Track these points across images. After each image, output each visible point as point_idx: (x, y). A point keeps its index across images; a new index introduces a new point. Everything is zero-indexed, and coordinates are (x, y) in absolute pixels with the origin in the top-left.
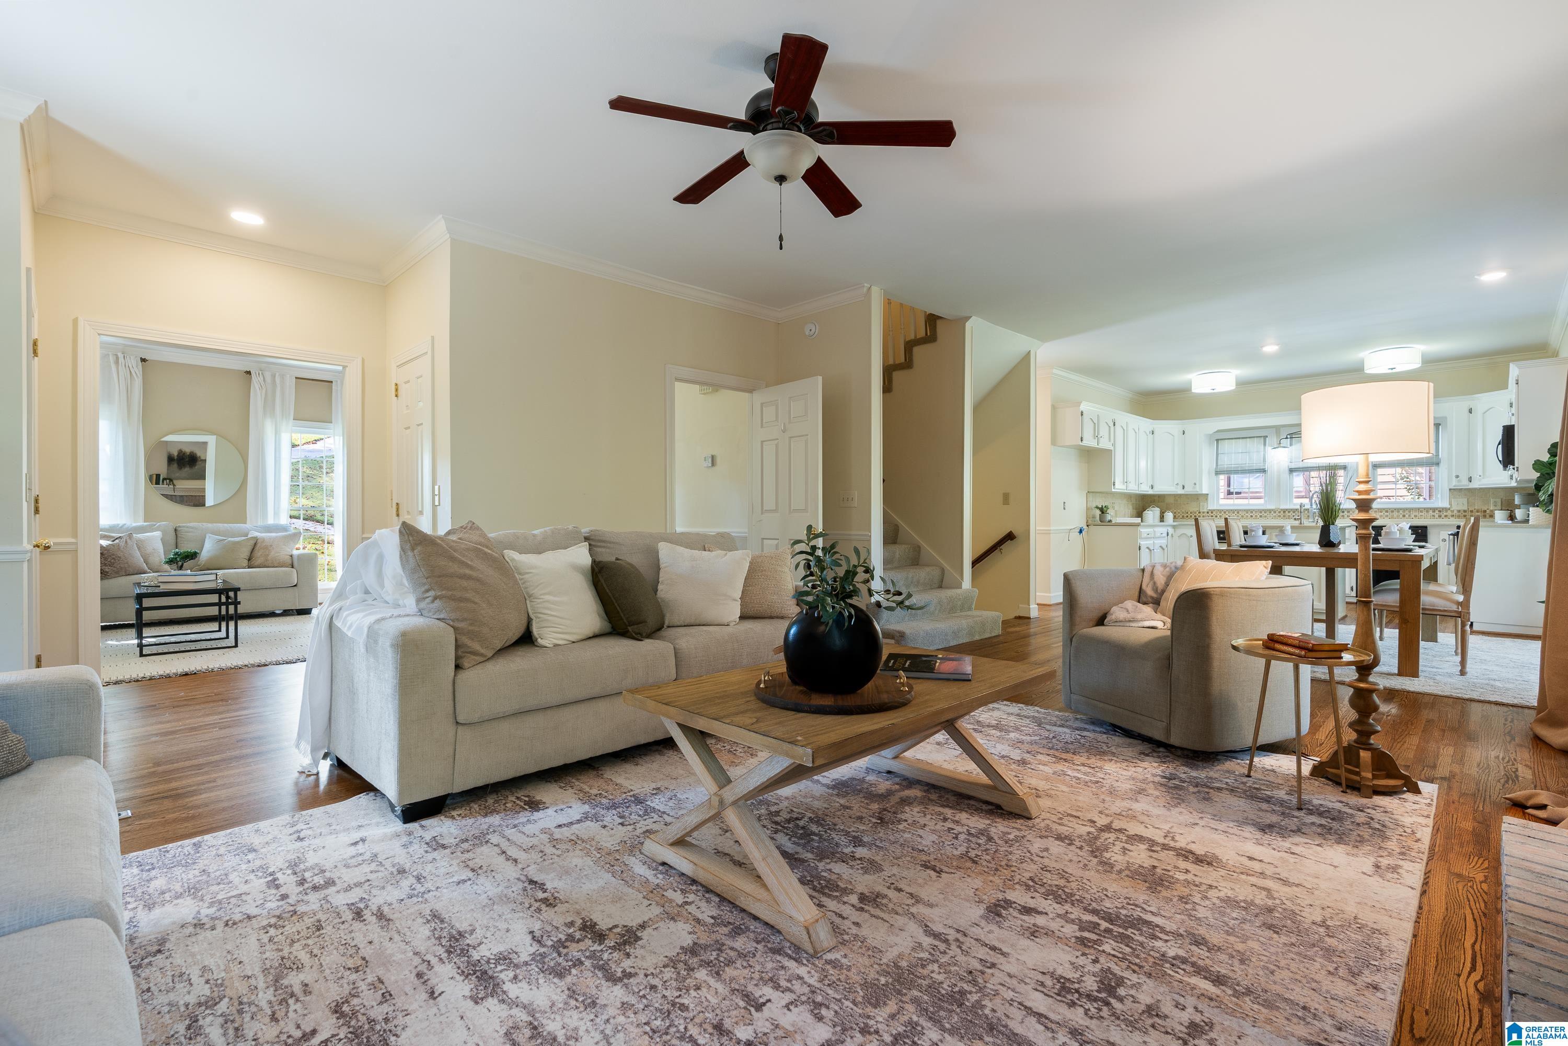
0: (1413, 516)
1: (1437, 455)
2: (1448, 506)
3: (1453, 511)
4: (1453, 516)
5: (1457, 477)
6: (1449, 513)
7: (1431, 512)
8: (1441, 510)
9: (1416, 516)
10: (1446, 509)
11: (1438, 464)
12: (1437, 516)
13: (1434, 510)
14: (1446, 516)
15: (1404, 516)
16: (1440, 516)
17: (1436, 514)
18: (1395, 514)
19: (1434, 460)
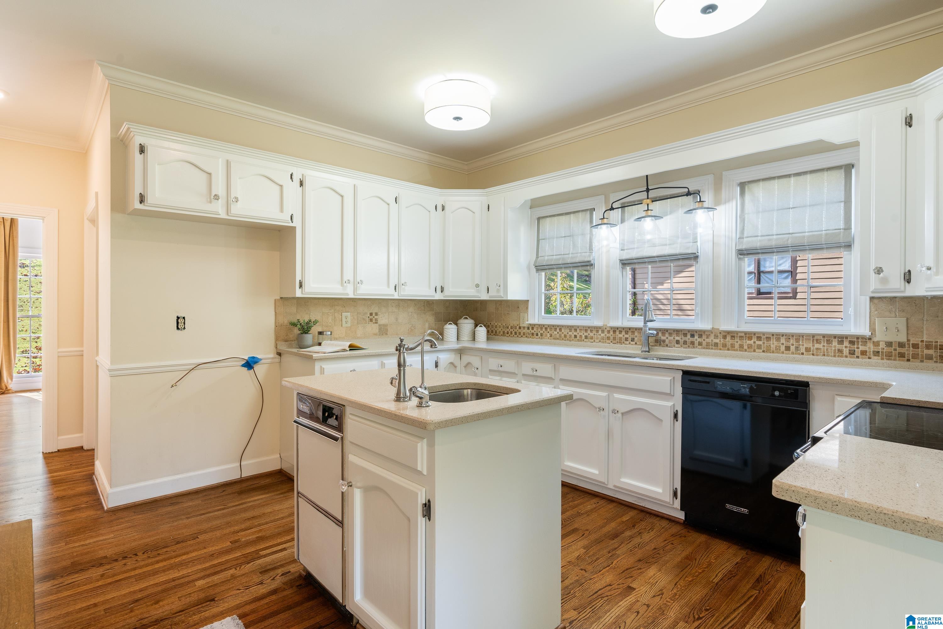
0: (803, 350)
1: (848, 228)
2: (866, 332)
3: (877, 344)
4: (876, 353)
5: (879, 271)
6: (870, 347)
7: (835, 343)
8: (854, 340)
9: (808, 350)
10: (864, 340)
11: (849, 246)
12: (846, 351)
13: (841, 339)
14: (864, 353)
15: (788, 348)
16: (852, 353)
17: (846, 347)
18: (773, 344)
19: (842, 239)
